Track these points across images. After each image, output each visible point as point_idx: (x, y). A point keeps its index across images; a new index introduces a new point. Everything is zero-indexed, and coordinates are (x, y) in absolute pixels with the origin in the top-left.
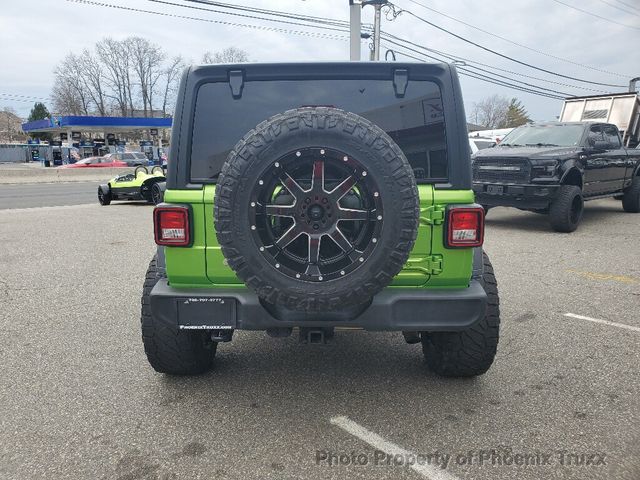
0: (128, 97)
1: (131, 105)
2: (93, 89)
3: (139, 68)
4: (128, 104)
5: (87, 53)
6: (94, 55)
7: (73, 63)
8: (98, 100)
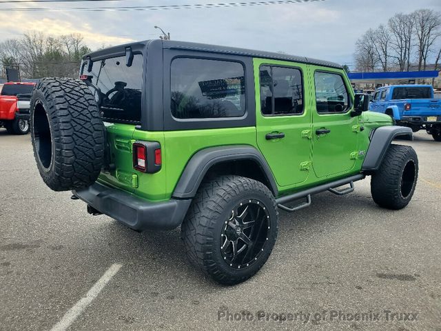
0: (407, 56)
1: (408, 62)
2: (381, 52)
3: (420, 33)
4: (406, 61)
5: (381, 27)
6: (387, 27)
7: (370, 36)
8: (383, 60)
